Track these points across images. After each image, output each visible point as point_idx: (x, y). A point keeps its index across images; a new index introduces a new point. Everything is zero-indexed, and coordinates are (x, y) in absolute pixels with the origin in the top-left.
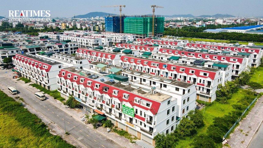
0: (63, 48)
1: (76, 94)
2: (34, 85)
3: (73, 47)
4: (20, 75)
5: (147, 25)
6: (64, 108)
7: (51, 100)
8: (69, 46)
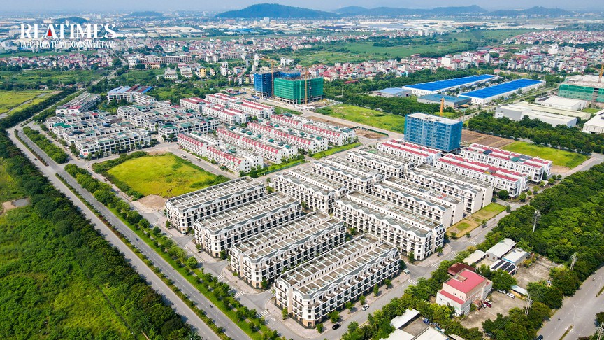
0: (207, 125)
1: (215, 159)
2: (193, 154)
3: (214, 124)
4: (182, 147)
5: (298, 88)
6: (210, 164)
7: (203, 161)
8: (212, 124)
